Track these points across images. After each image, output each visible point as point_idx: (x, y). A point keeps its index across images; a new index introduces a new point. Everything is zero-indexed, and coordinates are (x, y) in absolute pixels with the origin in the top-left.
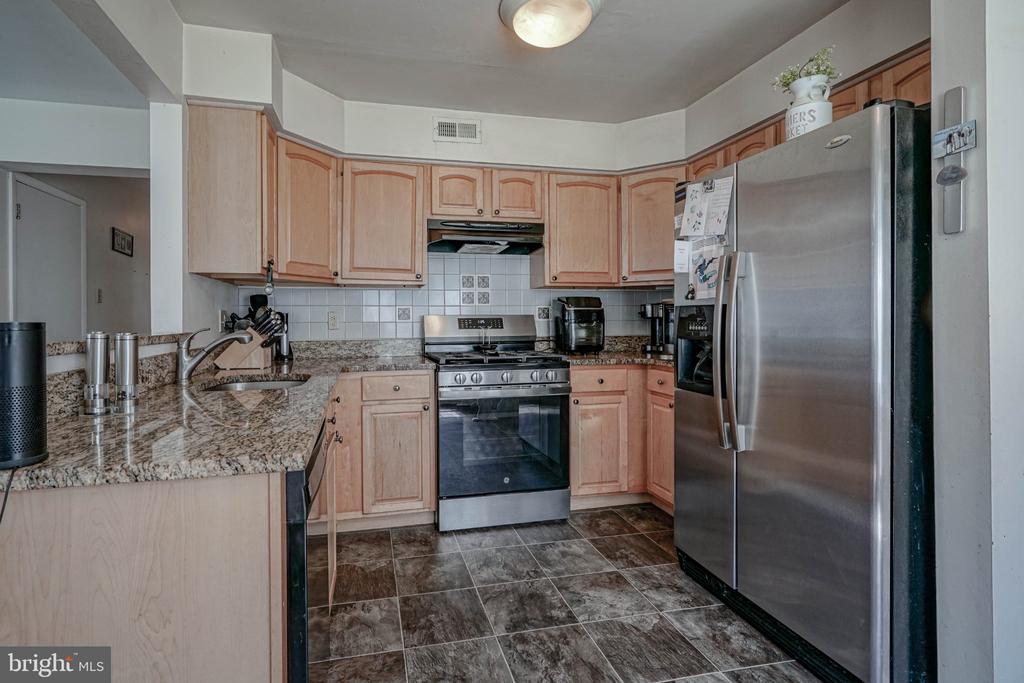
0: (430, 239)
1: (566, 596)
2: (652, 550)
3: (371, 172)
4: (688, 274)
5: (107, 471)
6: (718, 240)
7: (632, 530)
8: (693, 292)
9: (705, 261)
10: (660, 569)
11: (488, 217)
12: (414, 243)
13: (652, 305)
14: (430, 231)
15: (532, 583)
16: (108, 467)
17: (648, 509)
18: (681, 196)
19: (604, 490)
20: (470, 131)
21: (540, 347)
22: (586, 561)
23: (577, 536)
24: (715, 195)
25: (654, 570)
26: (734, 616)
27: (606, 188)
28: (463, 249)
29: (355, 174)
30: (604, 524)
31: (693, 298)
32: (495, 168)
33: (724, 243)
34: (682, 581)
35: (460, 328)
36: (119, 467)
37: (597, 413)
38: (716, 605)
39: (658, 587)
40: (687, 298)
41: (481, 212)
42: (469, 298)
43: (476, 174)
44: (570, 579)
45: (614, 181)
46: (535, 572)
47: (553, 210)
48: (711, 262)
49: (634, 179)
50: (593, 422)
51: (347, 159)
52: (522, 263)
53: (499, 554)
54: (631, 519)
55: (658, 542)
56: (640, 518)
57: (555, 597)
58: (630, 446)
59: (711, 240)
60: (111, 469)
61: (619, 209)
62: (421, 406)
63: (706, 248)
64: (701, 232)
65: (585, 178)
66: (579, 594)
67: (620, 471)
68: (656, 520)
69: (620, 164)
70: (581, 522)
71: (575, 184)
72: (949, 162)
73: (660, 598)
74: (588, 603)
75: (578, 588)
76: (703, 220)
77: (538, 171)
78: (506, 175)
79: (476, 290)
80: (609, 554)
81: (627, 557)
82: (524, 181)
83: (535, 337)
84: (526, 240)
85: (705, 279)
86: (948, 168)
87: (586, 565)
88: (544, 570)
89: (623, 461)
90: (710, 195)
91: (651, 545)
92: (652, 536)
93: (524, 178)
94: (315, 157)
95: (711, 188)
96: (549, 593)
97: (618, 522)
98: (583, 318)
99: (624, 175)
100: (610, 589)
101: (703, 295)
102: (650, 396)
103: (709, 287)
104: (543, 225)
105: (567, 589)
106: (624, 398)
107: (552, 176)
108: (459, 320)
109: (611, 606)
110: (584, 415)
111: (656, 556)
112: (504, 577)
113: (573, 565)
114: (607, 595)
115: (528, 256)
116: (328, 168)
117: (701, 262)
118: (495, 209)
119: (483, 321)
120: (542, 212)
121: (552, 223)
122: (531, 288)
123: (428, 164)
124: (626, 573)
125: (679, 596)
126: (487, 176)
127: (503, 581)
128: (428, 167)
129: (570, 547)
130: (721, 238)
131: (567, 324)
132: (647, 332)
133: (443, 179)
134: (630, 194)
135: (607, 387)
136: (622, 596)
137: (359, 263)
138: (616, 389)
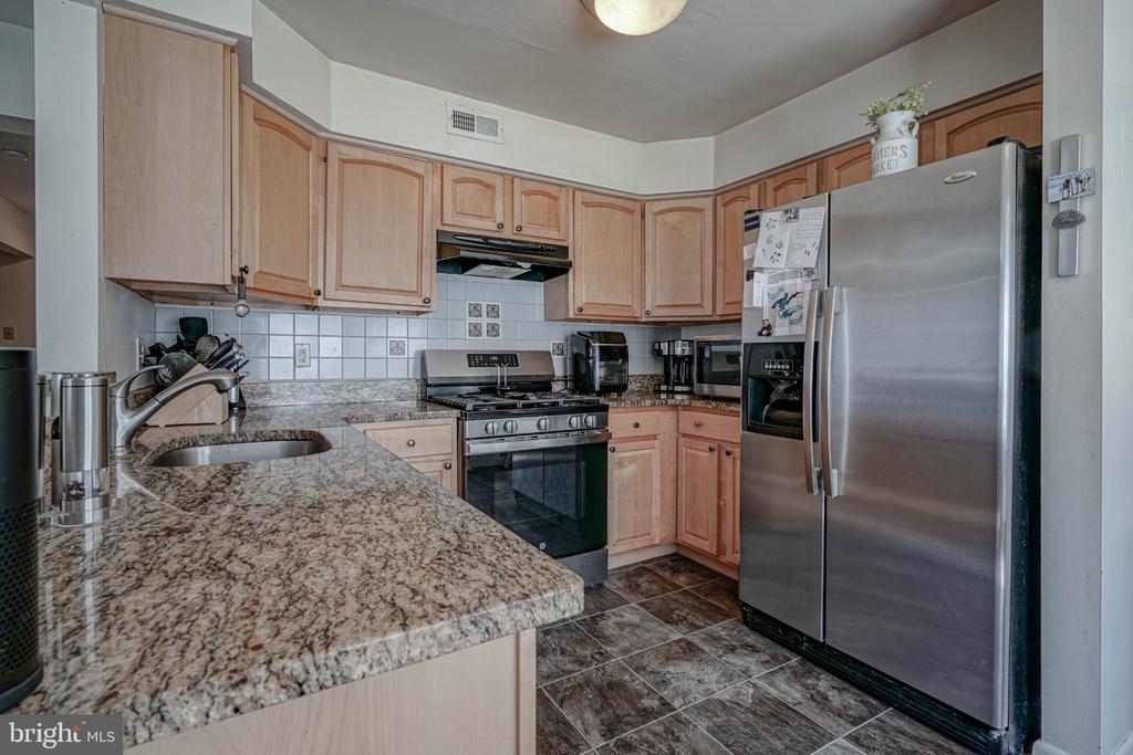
0: (439, 256)
1: (647, 677)
2: (704, 607)
3: (365, 162)
4: (762, 308)
5: (235, 686)
6: (805, 273)
7: (677, 587)
8: (769, 328)
9: (787, 295)
10: (724, 628)
11: (508, 233)
12: (420, 258)
13: (669, 342)
14: (440, 245)
15: (603, 668)
16: (236, 678)
17: (680, 560)
18: (752, 224)
19: (638, 545)
20: (492, 127)
21: (557, 387)
22: (648, 631)
23: (624, 602)
24: (802, 225)
25: (716, 628)
26: (818, 670)
27: (631, 212)
28: (475, 270)
29: (344, 161)
30: (643, 581)
31: (769, 335)
32: (517, 177)
33: (814, 277)
34: (752, 638)
35: (470, 365)
36: (262, 673)
37: (633, 460)
38: (795, 660)
39: (733, 649)
40: (760, 334)
41: (501, 226)
42: (475, 330)
43: (498, 182)
44: (641, 655)
45: (637, 207)
46: (601, 654)
47: (578, 232)
48: (794, 296)
49: (657, 207)
50: (629, 470)
51: (333, 140)
52: (536, 291)
53: (548, 637)
54: (667, 574)
55: (706, 596)
56: (675, 571)
57: (638, 682)
58: (662, 493)
59: (795, 273)
60: (244, 681)
61: (643, 237)
62: (441, 464)
63: (787, 282)
64: (782, 264)
65: (611, 200)
66: (659, 673)
67: (653, 521)
68: (692, 571)
69: (645, 188)
70: (620, 585)
71: (601, 205)
72: (1064, 207)
73: (741, 663)
74: (674, 683)
75: (655, 666)
76: (784, 251)
77: (562, 185)
78: (530, 186)
79: (484, 321)
80: (666, 617)
81: (685, 619)
82: (548, 195)
83: (554, 376)
84: (548, 265)
85: (786, 314)
86: (1064, 213)
87: (649, 635)
88: (608, 649)
89: (656, 512)
90: (794, 225)
91: (702, 602)
92: (697, 589)
93: (548, 190)
94: (292, 130)
95: (795, 217)
96: (627, 677)
97: (657, 579)
98: (607, 355)
99: (648, 201)
100: (687, 660)
101: (782, 332)
102: (682, 439)
103: (792, 323)
104: (567, 248)
105: (644, 668)
106: (657, 443)
107: (578, 193)
108: (469, 356)
109: (699, 681)
110: (620, 464)
111: (715, 614)
112: (568, 667)
113: (635, 638)
114: (688, 668)
115: (542, 284)
116: (308, 149)
117: (781, 296)
118: (516, 224)
119: (495, 358)
120: (567, 233)
121: (577, 247)
122: (545, 320)
123: (438, 161)
124: (695, 638)
125: (757, 656)
126: (509, 183)
127: (569, 672)
128: (440, 164)
129: (622, 616)
130: (810, 272)
131: (591, 361)
132: (660, 370)
133: (457, 181)
134: (655, 222)
135: (641, 432)
136: (704, 666)
137: (348, 279)
138: (649, 433)
